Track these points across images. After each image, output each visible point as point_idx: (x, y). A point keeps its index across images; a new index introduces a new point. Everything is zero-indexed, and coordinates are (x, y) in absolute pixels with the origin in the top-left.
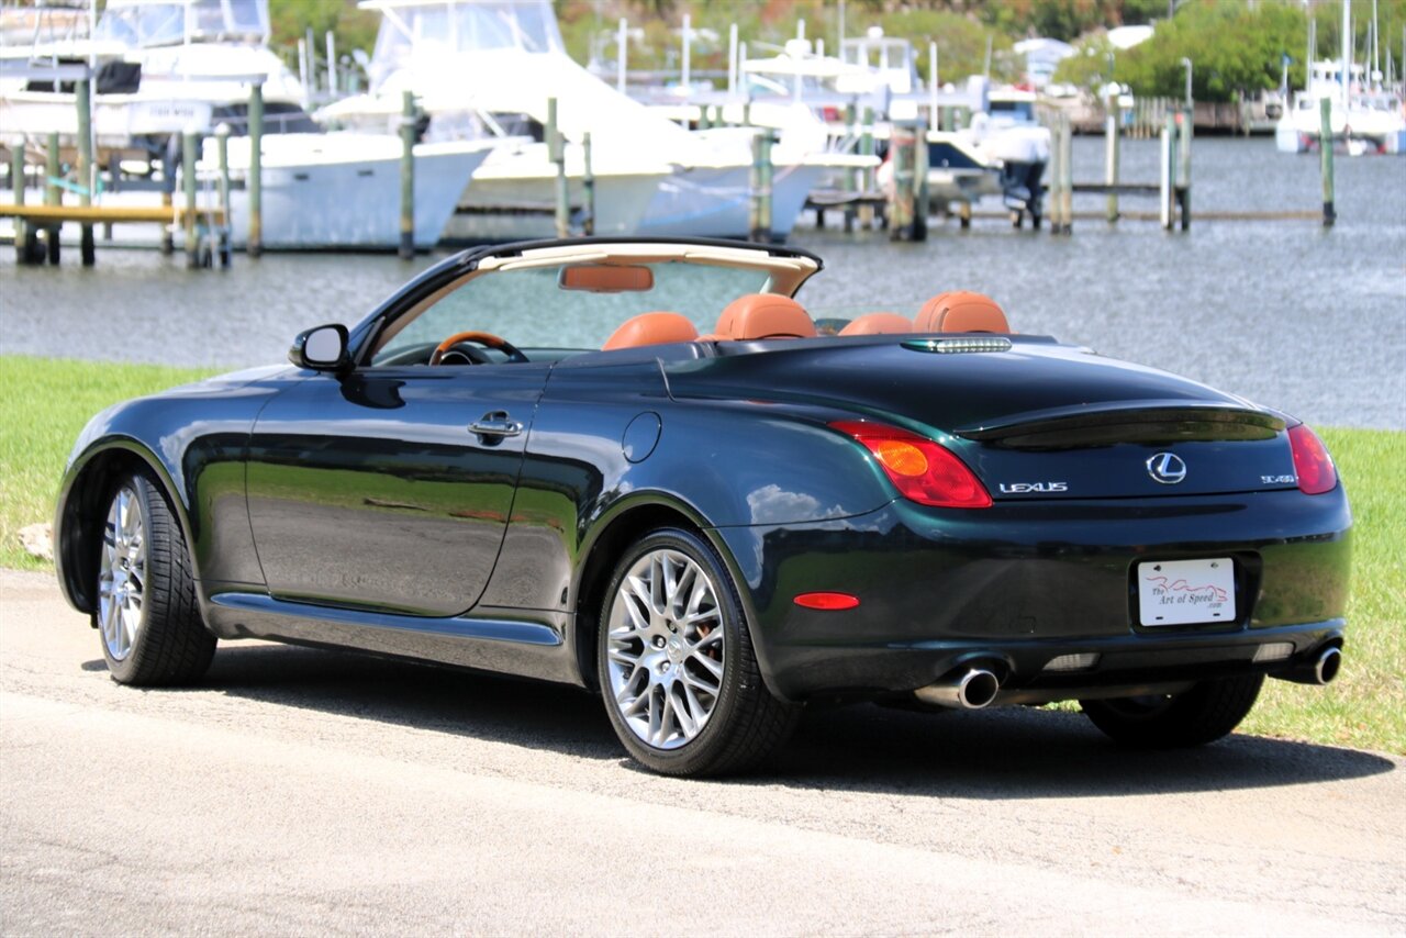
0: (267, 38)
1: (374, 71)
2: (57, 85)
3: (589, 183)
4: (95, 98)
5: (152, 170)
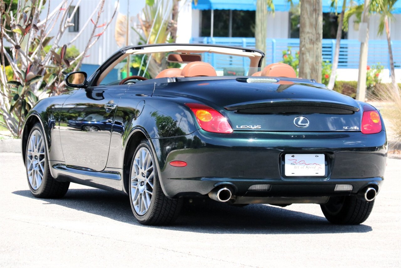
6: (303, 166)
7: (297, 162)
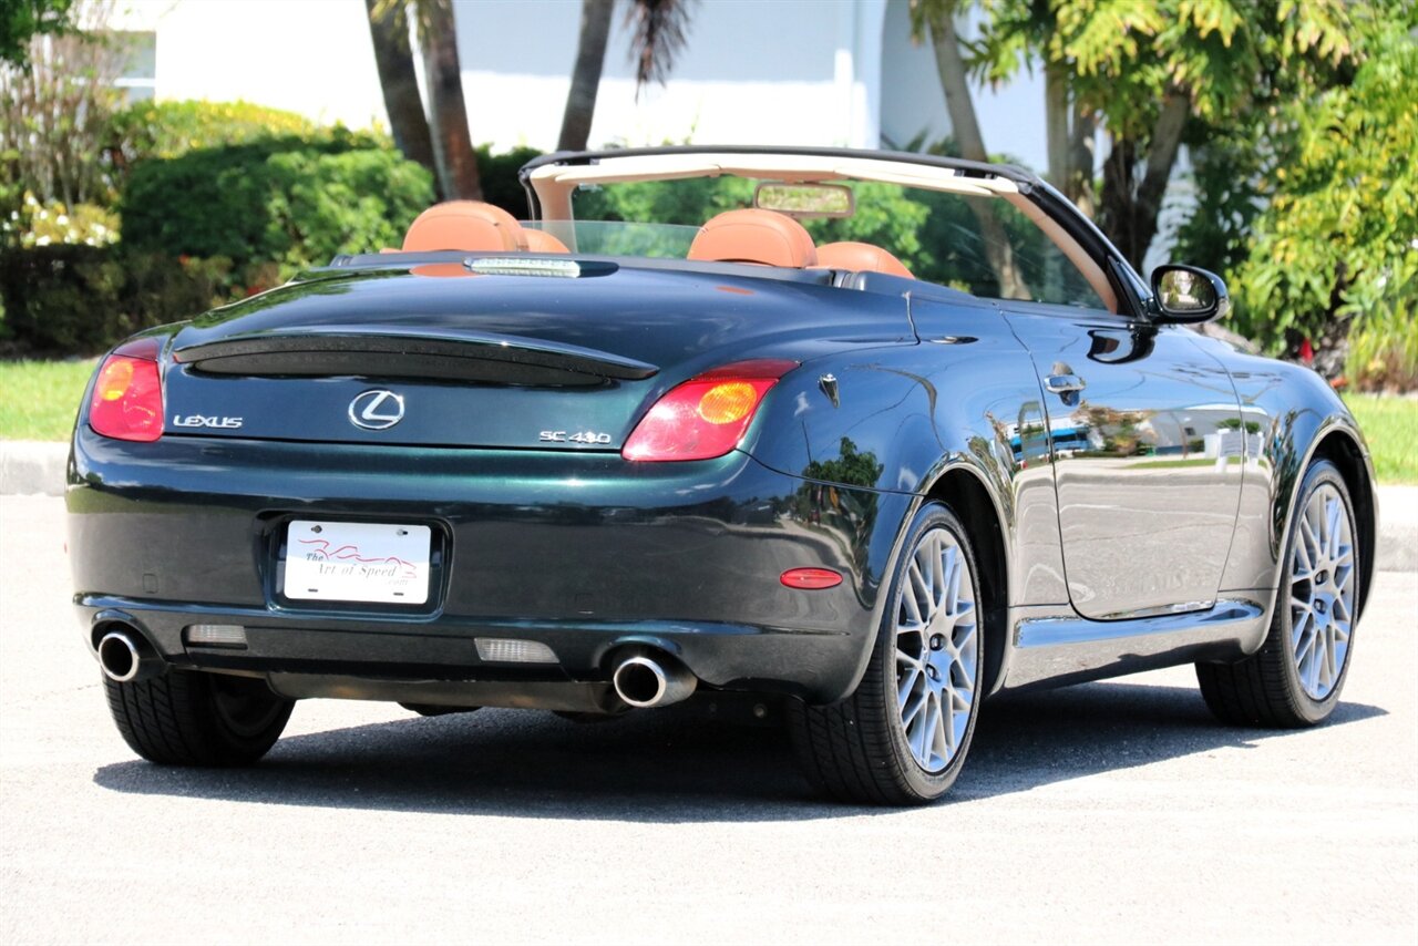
6: (350, 566)
7: (328, 550)
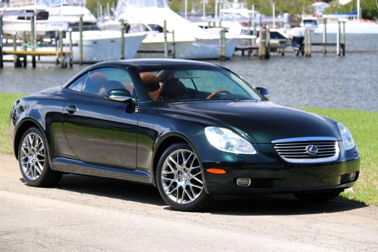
0: (85, 4)
1: (116, 13)
2: (26, 18)
3: (174, 44)
4: (36, 21)
5: (52, 41)
